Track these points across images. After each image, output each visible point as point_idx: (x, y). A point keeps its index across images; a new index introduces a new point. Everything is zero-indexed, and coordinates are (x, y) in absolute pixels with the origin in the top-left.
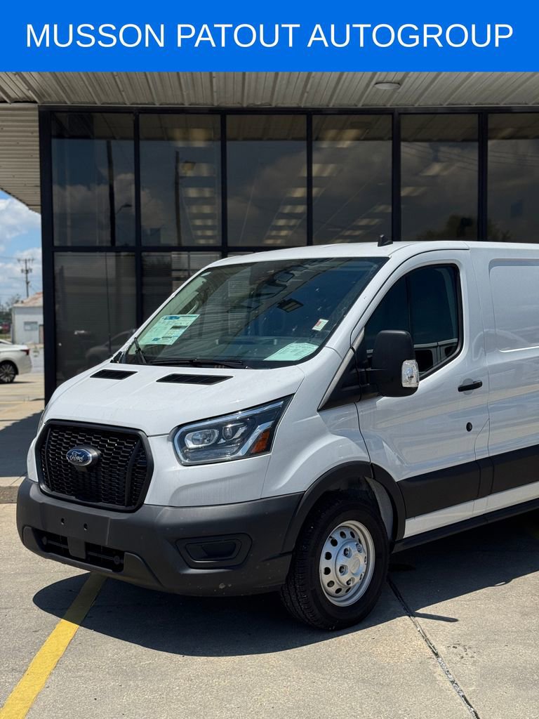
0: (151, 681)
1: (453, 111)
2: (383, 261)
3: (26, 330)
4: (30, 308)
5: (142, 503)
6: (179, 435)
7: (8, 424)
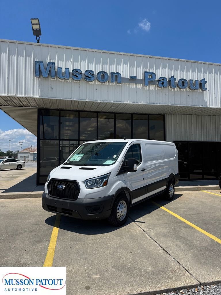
0: (82, 242)
1: (126, 113)
2: (126, 143)
3: (21, 158)
4: (22, 153)
5: (77, 198)
6: (86, 182)
7: (24, 179)
